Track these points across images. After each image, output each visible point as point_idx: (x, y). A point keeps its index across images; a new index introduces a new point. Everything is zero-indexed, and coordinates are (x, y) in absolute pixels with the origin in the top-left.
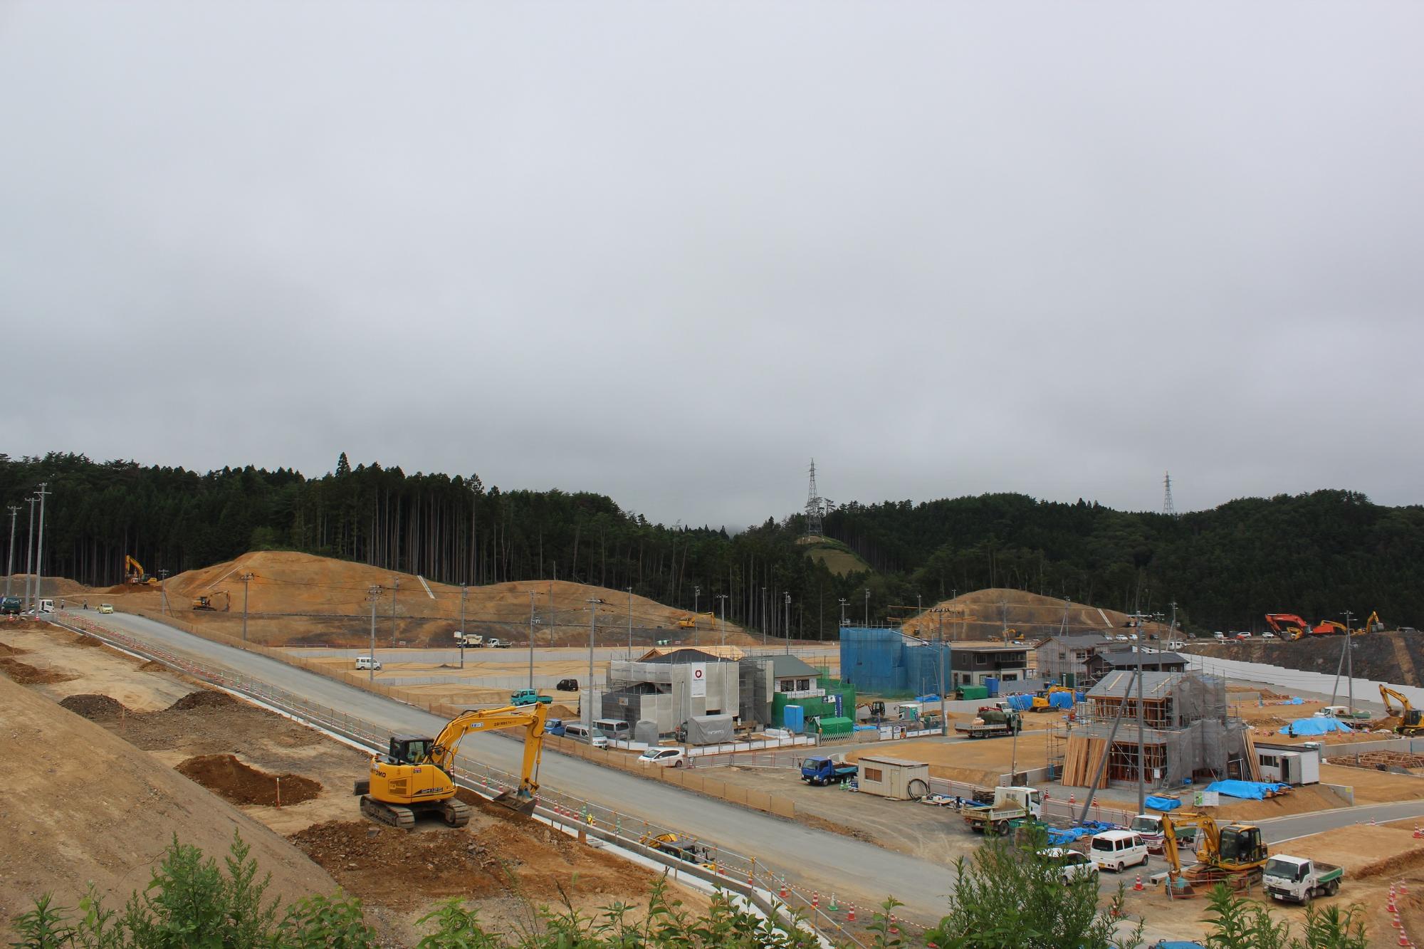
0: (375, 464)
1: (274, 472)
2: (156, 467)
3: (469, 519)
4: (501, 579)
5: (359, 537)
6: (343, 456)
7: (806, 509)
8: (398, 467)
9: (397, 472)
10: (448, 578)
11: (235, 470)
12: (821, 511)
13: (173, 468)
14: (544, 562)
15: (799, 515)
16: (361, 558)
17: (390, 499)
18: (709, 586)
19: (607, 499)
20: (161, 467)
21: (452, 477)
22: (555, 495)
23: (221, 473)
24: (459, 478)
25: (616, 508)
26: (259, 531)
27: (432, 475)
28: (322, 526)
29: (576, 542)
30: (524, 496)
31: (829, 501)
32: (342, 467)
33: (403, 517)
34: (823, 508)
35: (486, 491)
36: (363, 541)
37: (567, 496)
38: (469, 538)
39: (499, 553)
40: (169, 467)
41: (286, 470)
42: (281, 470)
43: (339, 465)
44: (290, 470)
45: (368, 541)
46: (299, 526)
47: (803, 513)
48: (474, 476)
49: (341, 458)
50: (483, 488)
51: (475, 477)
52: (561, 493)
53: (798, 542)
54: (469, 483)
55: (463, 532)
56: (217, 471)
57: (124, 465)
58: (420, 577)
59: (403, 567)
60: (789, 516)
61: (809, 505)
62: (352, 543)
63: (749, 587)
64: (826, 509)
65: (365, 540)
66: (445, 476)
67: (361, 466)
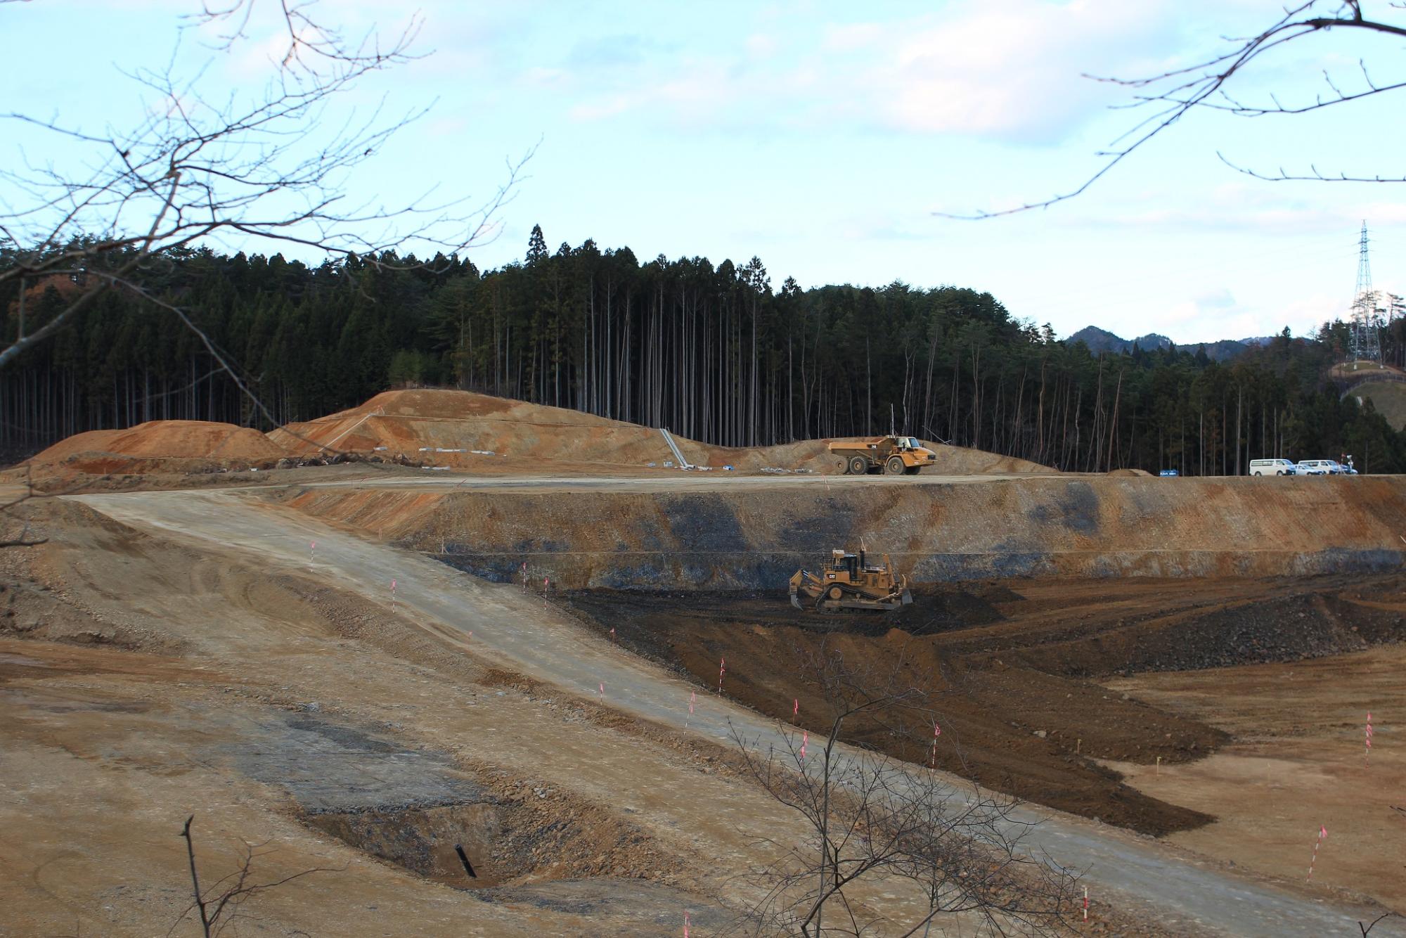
0: (589, 243)
1: (428, 260)
2: (241, 256)
3: (746, 332)
4: (800, 436)
5: (563, 367)
6: (537, 230)
7: (1351, 312)
8: (626, 248)
9: (626, 255)
10: (713, 438)
12: (1380, 316)
13: (268, 257)
14: (875, 406)
15: (1339, 325)
16: (568, 401)
17: (613, 301)
18: (1161, 447)
19: (987, 297)
20: (248, 255)
22: (898, 291)
24: (728, 265)
25: (1003, 313)
26: (400, 357)
27: (684, 262)
28: (503, 347)
29: (930, 372)
30: (845, 293)
31: (1396, 298)
32: (536, 249)
33: (635, 332)
34: (1383, 311)
35: (776, 290)
36: (568, 372)
37: (919, 294)
38: (747, 366)
39: (798, 390)
40: (262, 255)
42: (440, 257)
43: (530, 244)
45: (578, 372)
46: (466, 349)
47: (1347, 319)
48: (755, 259)
49: (533, 233)
50: (769, 280)
51: (756, 263)
52: (906, 287)
53: (1334, 371)
54: (746, 273)
55: (737, 354)
56: (338, 260)
57: (189, 252)
58: (665, 432)
59: (637, 417)
60: (1321, 325)
61: (1359, 303)
62: (553, 375)
63: (1234, 450)
64: (1388, 313)
65: (573, 369)
66: (705, 261)
67: (565, 247)
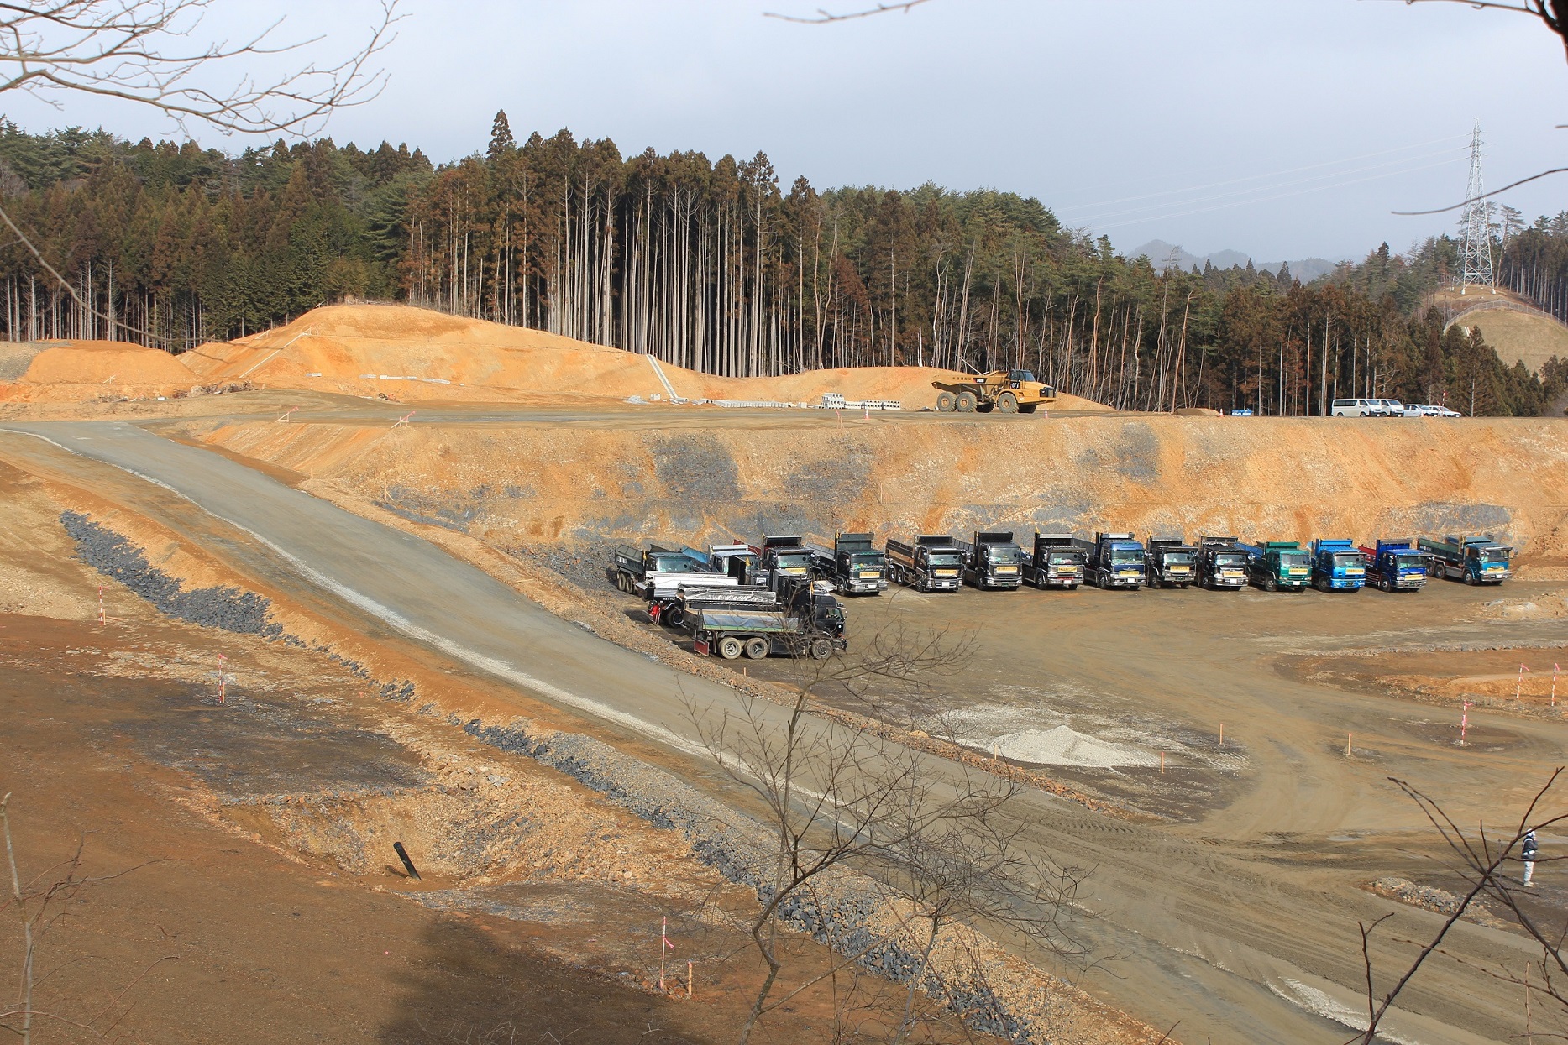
0: (564, 133)
1: (371, 151)
2: (146, 143)
3: (750, 242)
4: (811, 365)
5: (532, 279)
6: (501, 117)
7: (1460, 227)
8: (607, 139)
9: (607, 148)
10: (708, 367)
11: (295, 147)
12: (1494, 232)
13: (179, 144)
14: (900, 331)
15: (1445, 241)
16: (537, 321)
17: (593, 201)
18: (1235, 383)
19: (1033, 205)
20: (155, 142)
21: (714, 159)
22: (929, 197)
23: (271, 152)
24: (728, 161)
25: (1052, 222)
26: (341, 267)
27: (676, 157)
28: (461, 256)
29: (965, 291)
30: (866, 197)
31: (1512, 210)
32: (500, 140)
33: (618, 241)
34: (1498, 226)
35: (785, 191)
36: (539, 288)
37: (954, 198)
38: (750, 282)
39: (809, 310)
40: (172, 142)
41: (396, 148)
42: (385, 147)
43: (493, 133)
44: (403, 146)
45: (550, 287)
46: (416, 257)
47: (1454, 235)
48: (760, 155)
49: (496, 121)
50: (776, 180)
51: (761, 159)
52: (941, 192)
53: (1438, 297)
54: (749, 172)
55: (737, 267)
56: (263, 149)
57: (84, 136)
58: (652, 359)
59: (619, 340)
60: (1423, 242)
61: (1469, 219)
62: (519, 290)
63: (1319, 387)
64: (1503, 228)
65: (543, 283)
66: (701, 156)
67: (535, 137)
